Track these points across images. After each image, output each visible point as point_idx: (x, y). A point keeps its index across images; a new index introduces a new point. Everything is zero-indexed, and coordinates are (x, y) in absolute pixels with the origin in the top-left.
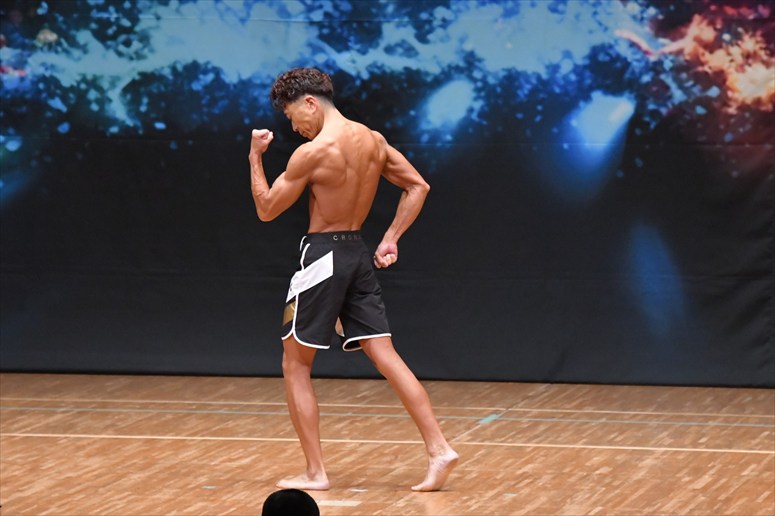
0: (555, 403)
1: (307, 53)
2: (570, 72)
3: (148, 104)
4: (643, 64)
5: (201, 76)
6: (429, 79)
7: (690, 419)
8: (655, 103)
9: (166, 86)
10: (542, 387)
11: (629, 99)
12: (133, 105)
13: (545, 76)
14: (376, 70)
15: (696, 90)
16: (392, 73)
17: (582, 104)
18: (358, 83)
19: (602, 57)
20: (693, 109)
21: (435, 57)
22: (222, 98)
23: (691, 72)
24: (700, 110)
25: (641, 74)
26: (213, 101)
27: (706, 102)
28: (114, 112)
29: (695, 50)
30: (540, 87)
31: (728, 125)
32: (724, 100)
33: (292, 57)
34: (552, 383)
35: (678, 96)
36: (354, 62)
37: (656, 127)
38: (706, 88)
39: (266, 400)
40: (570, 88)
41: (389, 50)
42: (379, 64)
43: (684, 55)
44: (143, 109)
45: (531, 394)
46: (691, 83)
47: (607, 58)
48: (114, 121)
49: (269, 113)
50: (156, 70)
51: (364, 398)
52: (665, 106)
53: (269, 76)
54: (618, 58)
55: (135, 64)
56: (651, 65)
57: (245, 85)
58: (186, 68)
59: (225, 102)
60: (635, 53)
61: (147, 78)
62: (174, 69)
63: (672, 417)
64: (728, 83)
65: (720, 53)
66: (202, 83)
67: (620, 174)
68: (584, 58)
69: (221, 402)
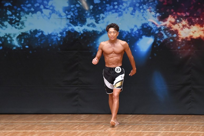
0: (134, 120)
1: (67, 26)
2: (136, 31)
3: (24, 41)
4: (156, 28)
5: (38, 33)
6: (99, 33)
7: (170, 123)
8: (159, 39)
9: (28, 36)
10: (130, 115)
11: (152, 38)
12: (20, 42)
13: (130, 32)
14: (85, 31)
15: (170, 35)
16: (89, 31)
17: (140, 39)
18: (80, 34)
19: (145, 27)
20: (170, 40)
21: (100, 27)
22: (44, 39)
23: (169, 30)
24: (171, 41)
25: (155, 31)
26: (41, 40)
27: (173, 38)
28: (14, 43)
29: (170, 24)
30: (129, 35)
31: (179, 44)
32: (178, 38)
33: (63, 28)
34: (133, 114)
35: (165, 37)
36: (79, 29)
37: (160, 45)
38: (173, 34)
39: (56, 121)
40: (137, 35)
41: (88, 25)
42: (86, 29)
43: (167, 26)
44: (22, 42)
45: (127, 117)
46: (169, 33)
47: (146, 27)
48: (14, 46)
49: (56, 43)
50: (26, 32)
51: (82, 119)
52: (162, 39)
53: (56, 33)
54: (149, 27)
55: (20, 30)
56: (158, 29)
57: (50, 35)
58: (34, 31)
59: (45, 40)
60: (153, 26)
61: (23, 34)
62: (30, 31)
63: (165, 123)
64: (179, 33)
65: (176, 25)
66: (38, 35)
67: (150, 58)
68: (140, 27)
69: (44, 121)
